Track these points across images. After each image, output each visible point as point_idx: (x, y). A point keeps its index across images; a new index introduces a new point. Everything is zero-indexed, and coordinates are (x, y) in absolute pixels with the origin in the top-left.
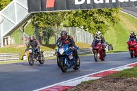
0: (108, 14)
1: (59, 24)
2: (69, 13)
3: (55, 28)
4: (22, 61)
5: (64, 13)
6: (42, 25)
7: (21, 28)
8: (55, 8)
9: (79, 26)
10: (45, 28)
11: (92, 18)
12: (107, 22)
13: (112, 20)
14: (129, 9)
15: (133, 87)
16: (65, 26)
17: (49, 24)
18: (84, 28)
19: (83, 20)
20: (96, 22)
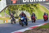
0: (35, 6)
1: (17, 9)
2: (21, 5)
3: (16, 11)
4: (4, 23)
5: (19, 5)
6: (11, 10)
7: (4, 11)
8: (16, 4)
9: (25, 10)
10: (13, 11)
11: (29, 7)
12: (35, 8)
13: (36, 8)
14: (42, 4)
15: (44, 32)
16: (20, 10)
17: (14, 9)
18: (27, 11)
19: (26, 8)
20: (31, 9)
